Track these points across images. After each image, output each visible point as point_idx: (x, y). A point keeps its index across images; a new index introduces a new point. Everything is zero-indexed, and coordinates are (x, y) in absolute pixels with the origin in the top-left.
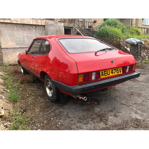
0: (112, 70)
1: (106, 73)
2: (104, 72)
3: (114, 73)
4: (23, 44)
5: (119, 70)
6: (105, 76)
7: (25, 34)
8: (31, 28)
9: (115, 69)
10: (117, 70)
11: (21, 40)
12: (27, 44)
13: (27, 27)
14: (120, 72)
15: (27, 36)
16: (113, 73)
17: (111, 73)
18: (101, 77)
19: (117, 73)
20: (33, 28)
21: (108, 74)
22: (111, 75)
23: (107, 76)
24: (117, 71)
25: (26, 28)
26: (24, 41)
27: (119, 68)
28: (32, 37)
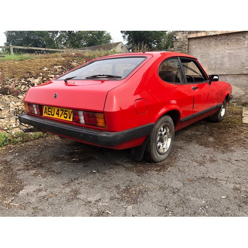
0: (58, 110)
1: (50, 111)
2: (49, 108)
3: (60, 116)
4: (219, 69)
5: (68, 113)
6: (48, 114)
7: (227, 50)
8: (240, 39)
9: (63, 110)
10: (66, 112)
11: (219, 62)
12: (228, 69)
13: (233, 38)
14: (70, 118)
15: (230, 54)
16: (58, 114)
17: (57, 114)
18: (44, 115)
19: (65, 117)
20: (244, 37)
21: (53, 114)
22: (56, 116)
23: (51, 116)
24: (65, 114)
25: (231, 40)
26: (222, 64)
27: (68, 110)
28: (240, 54)
